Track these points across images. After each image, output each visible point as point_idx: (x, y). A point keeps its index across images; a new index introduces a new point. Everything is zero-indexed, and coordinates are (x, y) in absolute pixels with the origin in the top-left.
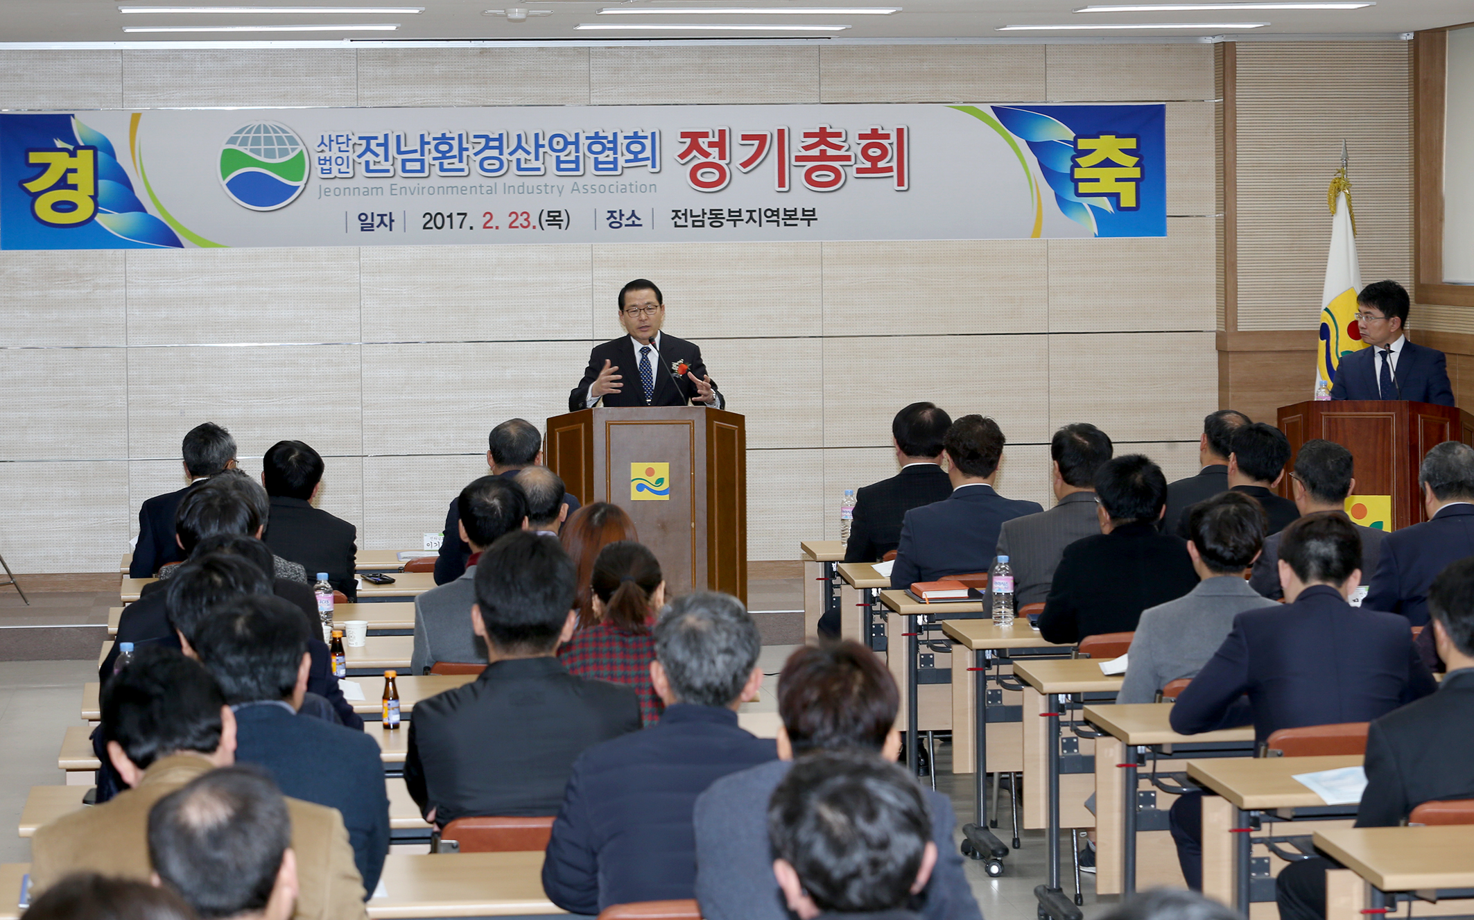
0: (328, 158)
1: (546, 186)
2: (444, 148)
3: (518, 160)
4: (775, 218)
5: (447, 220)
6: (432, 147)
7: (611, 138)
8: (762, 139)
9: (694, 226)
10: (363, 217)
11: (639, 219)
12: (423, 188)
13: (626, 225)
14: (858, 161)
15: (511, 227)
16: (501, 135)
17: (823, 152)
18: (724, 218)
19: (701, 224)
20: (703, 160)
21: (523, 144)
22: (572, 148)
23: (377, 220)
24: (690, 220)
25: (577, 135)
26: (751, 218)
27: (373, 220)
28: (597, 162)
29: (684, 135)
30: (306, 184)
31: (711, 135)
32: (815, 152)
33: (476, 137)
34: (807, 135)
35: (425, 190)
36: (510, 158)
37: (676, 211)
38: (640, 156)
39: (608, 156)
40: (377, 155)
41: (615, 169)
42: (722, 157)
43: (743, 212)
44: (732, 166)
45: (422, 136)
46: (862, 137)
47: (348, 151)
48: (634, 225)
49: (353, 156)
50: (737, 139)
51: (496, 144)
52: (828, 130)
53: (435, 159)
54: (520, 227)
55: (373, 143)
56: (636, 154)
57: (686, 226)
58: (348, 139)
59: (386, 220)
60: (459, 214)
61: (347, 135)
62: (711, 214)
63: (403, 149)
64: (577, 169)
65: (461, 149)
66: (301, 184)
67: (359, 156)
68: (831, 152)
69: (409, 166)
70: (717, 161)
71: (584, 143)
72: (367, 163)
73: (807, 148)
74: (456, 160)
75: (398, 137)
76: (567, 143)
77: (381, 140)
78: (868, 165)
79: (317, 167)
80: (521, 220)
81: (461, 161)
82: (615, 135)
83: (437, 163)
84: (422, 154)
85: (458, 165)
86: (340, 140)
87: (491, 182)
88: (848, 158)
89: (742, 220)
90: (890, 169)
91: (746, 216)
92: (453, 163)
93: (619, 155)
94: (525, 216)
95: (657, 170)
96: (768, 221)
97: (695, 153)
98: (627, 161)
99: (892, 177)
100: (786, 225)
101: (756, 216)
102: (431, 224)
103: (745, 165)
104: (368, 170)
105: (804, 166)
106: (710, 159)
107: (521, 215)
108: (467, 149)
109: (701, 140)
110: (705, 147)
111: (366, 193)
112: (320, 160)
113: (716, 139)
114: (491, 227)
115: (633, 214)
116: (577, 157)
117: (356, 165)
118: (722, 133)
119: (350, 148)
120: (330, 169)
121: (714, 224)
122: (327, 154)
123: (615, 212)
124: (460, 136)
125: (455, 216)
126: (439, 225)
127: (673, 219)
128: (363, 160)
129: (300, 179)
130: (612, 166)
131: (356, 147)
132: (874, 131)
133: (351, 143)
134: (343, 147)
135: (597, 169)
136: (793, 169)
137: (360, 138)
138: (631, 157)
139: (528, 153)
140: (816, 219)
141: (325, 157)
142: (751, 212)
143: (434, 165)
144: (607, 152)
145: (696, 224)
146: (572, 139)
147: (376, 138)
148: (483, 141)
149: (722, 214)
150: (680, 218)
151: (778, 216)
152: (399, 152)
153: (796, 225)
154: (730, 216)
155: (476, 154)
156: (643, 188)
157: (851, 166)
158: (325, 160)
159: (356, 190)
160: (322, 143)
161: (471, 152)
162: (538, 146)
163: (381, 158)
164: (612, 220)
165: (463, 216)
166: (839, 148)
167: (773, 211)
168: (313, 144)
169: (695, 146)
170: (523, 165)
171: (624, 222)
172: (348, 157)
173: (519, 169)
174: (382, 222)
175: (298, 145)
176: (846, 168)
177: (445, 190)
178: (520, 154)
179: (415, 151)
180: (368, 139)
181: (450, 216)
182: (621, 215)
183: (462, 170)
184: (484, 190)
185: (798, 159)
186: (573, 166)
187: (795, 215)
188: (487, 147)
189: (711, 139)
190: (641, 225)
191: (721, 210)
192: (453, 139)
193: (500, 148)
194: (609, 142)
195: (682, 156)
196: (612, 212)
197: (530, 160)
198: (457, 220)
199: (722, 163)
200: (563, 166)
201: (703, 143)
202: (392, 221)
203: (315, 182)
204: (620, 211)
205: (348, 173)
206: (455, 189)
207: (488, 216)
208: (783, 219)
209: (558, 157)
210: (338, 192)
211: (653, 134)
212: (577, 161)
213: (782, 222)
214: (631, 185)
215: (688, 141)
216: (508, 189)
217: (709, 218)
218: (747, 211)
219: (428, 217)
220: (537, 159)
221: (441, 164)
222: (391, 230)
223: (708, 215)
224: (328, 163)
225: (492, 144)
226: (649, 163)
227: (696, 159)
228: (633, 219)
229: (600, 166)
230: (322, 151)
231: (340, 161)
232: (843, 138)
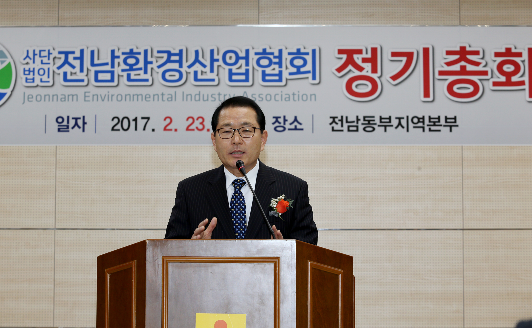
0: (32, 69)
1: (219, 94)
2: (131, 61)
3: (196, 73)
4: (420, 124)
5: (133, 124)
6: (121, 60)
7: (277, 54)
8: (409, 56)
9: (349, 130)
10: (60, 120)
11: (300, 124)
12: (112, 96)
13: (289, 129)
14: (494, 76)
15: (188, 129)
16: (181, 51)
17: (463, 68)
18: (375, 124)
19: (355, 129)
20: (357, 73)
21: (200, 58)
22: (242, 62)
23: (72, 122)
24: (346, 125)
25: (247, 51)
26: (400, 124)
27: (68, 122)
28: (264, 74)
29: (341, 52)
30: (12, 91)
31: (364, 52)
32: (456, 68)
33: (159, 52)
34: (449, 53)
35: (115, 98)
36: (189, 70)
37: (334, 118)
38: (302, 70)
39: (274, 69)
40: (73, 67)
41: (280, 80)
42: (374, 70)
43: (393, 119)
44: (383, 79)
45: (113, 52)
46: (497, 55)
47: (49, 64)
48: (296, 129)
49: (53, 68)
50: (387, 56)
51: (177, 58)
52: (468, 49)
53: (123, 70)
54: (196, 130)
55: (71, 57)
56: (298, 68)
57: (342, 131)
58: (49, 54)
59: (80, 122)
60: (143, 118)
61: (49, 51)
62: (364, 120)
63: (96, 62)
64: (247, 80)
65: (147, 63)
66: (8, 91)
67: (59, 68)
68: (470, 68)
69: (101, 76)
70: (370, 74)
71: (253, 58)
72: (65, 74)
73: (449, 64)
74: (142, 72)
75: (92, 52)
76: (238, 58)
77: (78, 54)
78: (503, 79)
79: (22, 77)
80: (197, 124)
81: (146, 72)
82: (280, 51)
83: (125, 74)
84: (113, 66)
85: (143, 76)
86: (43, 54)
87: (172, 91)
88: (485, 73)
89: (392, 126)
90: (522, 83)
91: (395, 122)
92: (139, 75)
93: (284, 69)
94: (200, 120)
95: (317, 81)
96: (414, 127)
97: (350, 67)
98: (291, 74)
99: (524, 90)
100: (430, 130)
101: (404, 122)
102: (119, 127)
103: (394, 78)
104: (65, 79)
105: (446, 80)
106: (364, 73)
107: (198, 119)
108: (151, 63)
109: (355, 57)
110: (359, 62)
111: (64, 99)
112: (24, 70)
113: (369, 56)
114: (171, 130)
115: (296, 119)
116: (247, 70)
117: (56, 76)
118: (374, 50)
119: (51, 61)
120: (33, 79)
121: (367, 129)
122: (31, 66)
123: (280, 117)
124: (146, 52)
125: (139, 120)
126: (125, 127)
127: (331, 124)
128: (61, 71)
129: (8, 87)
130: (277, 78)
131: (56, 60)
132: (508, 50)
133: (52, 57)
134: (45, 60)
135: (264, 80)
136: (437, 82)
137: (60, 53)
138: (294, 70)
139: (204, 66)
140: (457, 126)
141: (29, 69)
142: (400, 119)
143: (122, 76)
144: (273, 66)
145: (351, 128)
146: (243, 54)
147: (73, 53)
148: (165, 56)
149: (374, 120)
150: (337, 124)
151: (423, 122)
152: (93, 64)
153: (439, 131)
154: (381, 122)
155: (159, 67)
156: (304, 98)
157: (488, 80)
158: (29, 71)
159: (55, 97)
160: (27, 56)
161: (155, 65)
162: (213, 60)
163: (78, 69)
164: (277, 124)
165: (146, 120)
166: (477, 64)
167: (419, 119)
168: (20, 57)
169: (350, 61)
170: (200, 77)
171: (287, 126)
172: (49, 69)
173: (196, 79)
174: (76, 124)
175: (6, 57)
176: (485, 83)
177: (132, 97)
178: (197, 67)
179: (107, 64)
180: (67, 54)
181: (135, 120)
182: (285, 120)
183: (147, 80)
184: (165, 97)
185: (441, 73)
186: (243, 77)
187: (439, 121)
188: (169, 61)
189: (364, 55)
190: (302, 129)
191: (374, 117)
192: (139, 53)
193: (180, 62)
194: (275, 57)
195: (339, 70)
196: (277, 118)
197: (206, 72)
198: (141, 123)
199: (375, 76)
200: (234, 77)
201: (358, 58)
202: (84, 123)
203: (20, 90)
204: (284, 117)
205: (48, 82)
206: (140, 97)
207: (168, 121)
208: (428, 125)
209: (230, 70)
210: (39, 99)
211: (314, 51)
212: (246, 73)
213: (427, 128)
214: (294, 94)
215: (344, 57)
216: (185, 97)
217: (363, 124)
218: (396, 118)
219: (116, 121)
220: (212, 71)
221: (129, 76)
222: (83, 131)
223: (362, 121)
224: (32, 73)
225: (173, 58)
226: (310, 75)
227: (351, 72)
228: (296, 123)
229: (267, 78)
230: (27, 63)
231: (42, 72)
232: (481, 55)
